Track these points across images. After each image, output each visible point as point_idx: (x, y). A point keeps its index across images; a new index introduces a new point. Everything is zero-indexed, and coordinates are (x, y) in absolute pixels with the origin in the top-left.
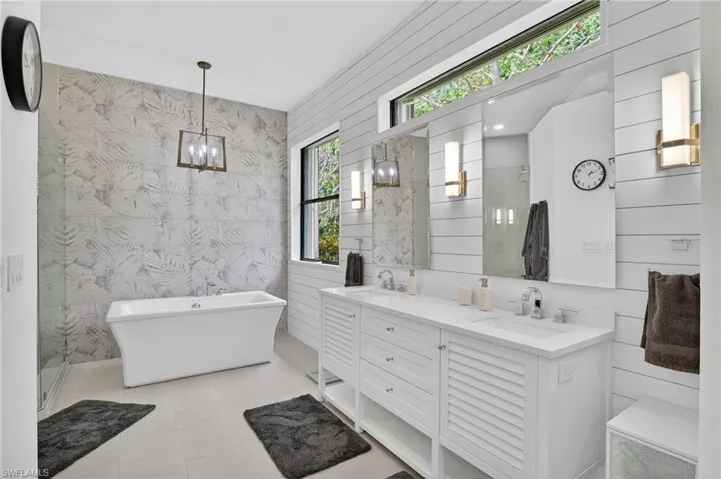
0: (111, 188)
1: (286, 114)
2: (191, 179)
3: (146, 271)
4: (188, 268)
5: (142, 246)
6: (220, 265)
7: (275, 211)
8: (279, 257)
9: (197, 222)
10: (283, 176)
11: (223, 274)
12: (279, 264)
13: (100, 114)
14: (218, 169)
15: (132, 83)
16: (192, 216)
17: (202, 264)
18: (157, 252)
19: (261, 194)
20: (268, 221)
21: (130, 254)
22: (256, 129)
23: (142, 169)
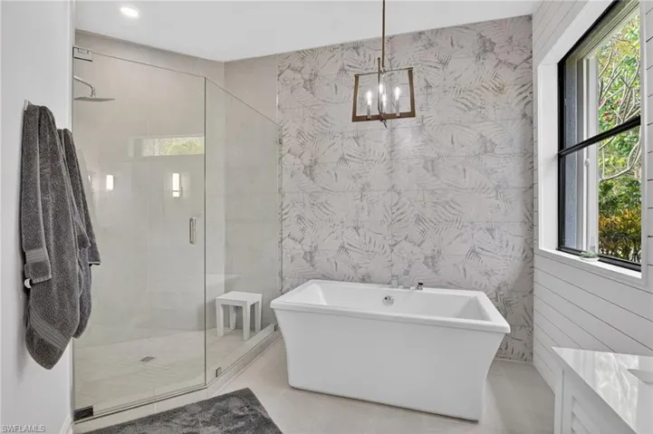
0: (316, 162)
1: (530, 18)
2: (392, 142)
3: (346, 250)
4: (389, 250)
5: (342, 222)
6: (428, 249)
7: (510, 171)
8: (518, 243)
9: (399, 193)
10: (524, 115)
11: (432, 261)
12: (518, 254)
13: (307, 90)
14: (403, 115)
15: (333, 48)
16: (393, 187)
17: (406, 246)
18: (356, 229)
19: (487, 147)
20: (497, 188)
21: (331, 230)
22: (478, 57)
23: (342, 139)
